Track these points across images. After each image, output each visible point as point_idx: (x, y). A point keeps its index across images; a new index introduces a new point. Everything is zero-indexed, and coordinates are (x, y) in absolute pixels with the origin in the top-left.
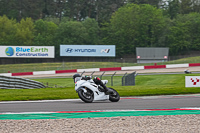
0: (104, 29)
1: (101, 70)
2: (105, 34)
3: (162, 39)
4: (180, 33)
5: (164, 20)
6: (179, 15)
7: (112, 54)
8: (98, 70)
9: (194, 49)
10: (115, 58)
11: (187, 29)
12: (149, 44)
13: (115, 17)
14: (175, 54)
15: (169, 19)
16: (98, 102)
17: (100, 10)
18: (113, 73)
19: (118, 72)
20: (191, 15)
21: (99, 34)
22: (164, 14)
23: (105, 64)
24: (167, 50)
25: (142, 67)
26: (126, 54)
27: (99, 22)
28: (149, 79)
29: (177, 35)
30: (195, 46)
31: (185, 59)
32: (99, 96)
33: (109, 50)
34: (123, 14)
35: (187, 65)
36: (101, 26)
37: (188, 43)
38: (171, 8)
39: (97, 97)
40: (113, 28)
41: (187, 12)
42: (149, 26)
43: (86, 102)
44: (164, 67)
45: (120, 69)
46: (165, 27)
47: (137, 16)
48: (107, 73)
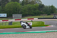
0: (3, 9)
1: (3, 21)
2: (4, 10)
3: (20, 12)
4: (25, 10)
5: (20, 6)
6: (25, 5)
7: (6, 16)
8: (2, 21)
9: (29, 15)
10: (6, 17)
11: (27, 9)
12: (16, 13)
13: (6, 6)
14: (24, 16)
15: (22, 6)
16: (27, 28)
17: (2, 3)
18: (6, 21)
19: (7, 21)
20: (28, 5)
21: (2, 11)
22: (21, 4)
23: (4, 19)
24: (21, 15)
25: (14, 20)
26: (10, 16)
27: (2, 7)
28: (16, 23)
29: (24, 11)
30: (29, 14)
31: (26, 18)
32: (28, 27)
33: (5, 15)
34: (9, 5)
35: (27, 19)
36: (2, 8)
37: (27, 13)
38: (22, 3)
39: (27, 27)
40: (6, 9)
41: (27, 4)
42: (16, 8)
43: (25, 29)
44: (21, 20)
45: (8, 20)
46: (21, 8)
47: (13, 5)
48: (4, 22)
